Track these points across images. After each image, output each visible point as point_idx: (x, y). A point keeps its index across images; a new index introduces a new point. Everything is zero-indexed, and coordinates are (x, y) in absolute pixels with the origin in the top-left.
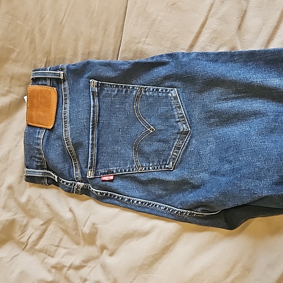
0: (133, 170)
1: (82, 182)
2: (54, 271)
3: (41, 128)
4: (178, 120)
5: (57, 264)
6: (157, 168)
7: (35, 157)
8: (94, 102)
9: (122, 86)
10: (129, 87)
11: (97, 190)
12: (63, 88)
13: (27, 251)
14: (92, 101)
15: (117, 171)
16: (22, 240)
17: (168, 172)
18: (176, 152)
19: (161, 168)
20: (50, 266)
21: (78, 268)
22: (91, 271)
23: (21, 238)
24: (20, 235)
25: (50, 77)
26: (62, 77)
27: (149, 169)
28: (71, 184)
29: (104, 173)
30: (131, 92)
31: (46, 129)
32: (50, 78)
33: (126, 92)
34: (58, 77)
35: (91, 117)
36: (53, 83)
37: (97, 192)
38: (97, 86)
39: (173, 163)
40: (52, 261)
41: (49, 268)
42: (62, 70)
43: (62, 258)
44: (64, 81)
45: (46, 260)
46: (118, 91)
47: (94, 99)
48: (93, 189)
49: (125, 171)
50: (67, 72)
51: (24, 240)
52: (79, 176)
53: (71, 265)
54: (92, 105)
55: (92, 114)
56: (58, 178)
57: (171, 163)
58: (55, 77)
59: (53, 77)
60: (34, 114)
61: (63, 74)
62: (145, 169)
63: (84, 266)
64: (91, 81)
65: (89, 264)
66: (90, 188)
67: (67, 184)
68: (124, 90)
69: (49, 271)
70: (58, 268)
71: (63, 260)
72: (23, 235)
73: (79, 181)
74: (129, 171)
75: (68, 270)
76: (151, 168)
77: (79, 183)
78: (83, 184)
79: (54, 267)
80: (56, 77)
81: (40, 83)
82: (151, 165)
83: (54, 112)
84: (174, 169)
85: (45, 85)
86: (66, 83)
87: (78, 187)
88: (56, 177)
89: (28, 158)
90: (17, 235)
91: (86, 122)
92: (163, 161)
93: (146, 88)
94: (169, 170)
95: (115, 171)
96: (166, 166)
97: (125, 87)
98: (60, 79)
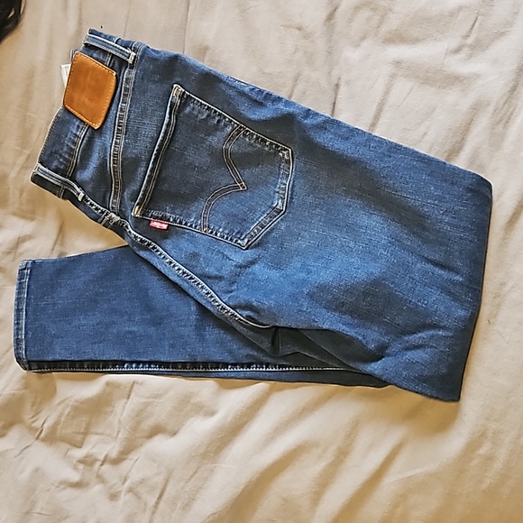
0: (196, 227)
1: (118, 215)
2: (81, 467)
3: (82, 121)
4: (277, 190)
5: (86, 457)
6: (227, 238)
7: (61, 156)
8: (170, 118)
9: (215, 112)
10: (225, 117)
11: (137, 235)
12: (125, 77)
13: (42, 440)
14: (167, 115)
15: (175, 221)
16: (34, 425)
17: (238, 249)
18: (258, 229)
19: (231, 240)
20: (76, 460)
21: (116, 462)
22: (133, 465)
23: (34, 422)
24: (33, 417)
25: (114, 53)
26: (130, 61)
27: (216, 234)
28: (103, 212)
29: (157, 218)
30: (226, 126)
31: (90, 126)
32: (113, 55)
33: (219, 121)
34: (125, 58)
35: (160, 138)
36: (114, 63)
37: (136, 237)
38: (181, 97)
39: (248, 241)
40: (79, 453)
41: (74, 462)
42: (135, 50)
43: (93, 447)
44: (132, 67)
45: (69, 452)
46: (208, 116)
47: (170, 114)
48: (133, 232)
49: (186, 224)
50: (142, 57)
51: (38, 424)
52: (117, 207)
53: (106, 457)
54: (166, 122)
55: (162, 135)
56: (84, 197)
57: (246, 240)
58: (120, 56)
59: (118, 54)
60: (76, 96)
61: (135, 57)
62: (212, 233)
63: (124, 459)
64: (175, 86)
65: (131, 456)
66: (127, 227)
67: (97, 209)
68: (217, 118)
69: (75, 468)
70: (87, 462)
71: (94, 450)
72: (38, 416)
73: (115, 213)
74: (191, 226)
75: (102, 465)
76: (219, 234)
77: (114, 215)
78: (119, 218)
79: (81, 461)
80: (123, 57)
81: (95, 55)
82: (221, 230)
83: (106, 108)
84: (247, 249)
85: (102, 62)
86: (134, 72)
87: (111, 219)
88: (82, 194)
89: (48, 152)
90: (27, 417)
91: (150, 143)
92: (238, 232)
93: (247, 131)
94: (240, 247)
95: (171, 220)
96: (239, 241)
97: (220, 115)
98: (127, 62)
